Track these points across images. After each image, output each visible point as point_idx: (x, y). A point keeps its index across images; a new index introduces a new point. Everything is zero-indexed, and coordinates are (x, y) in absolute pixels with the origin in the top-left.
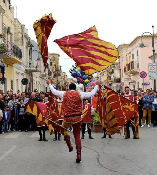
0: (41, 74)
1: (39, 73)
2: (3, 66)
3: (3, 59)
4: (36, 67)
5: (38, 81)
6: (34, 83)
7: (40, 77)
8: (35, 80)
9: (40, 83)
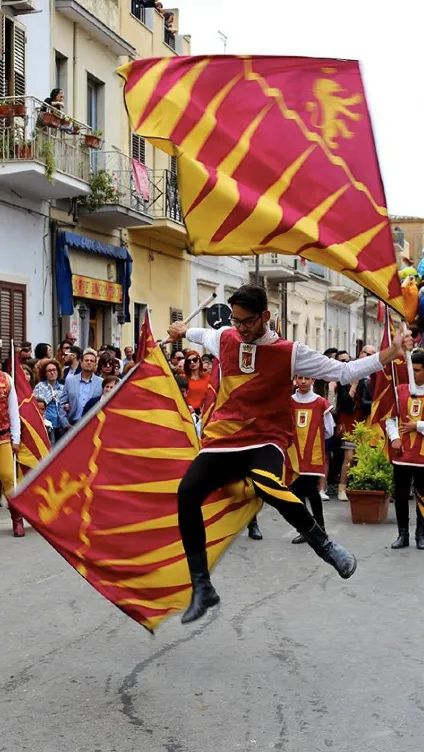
0: (330, 292)
1: (323, 288)
2: (125, 257)
3: (130, 231)
4: (293, 265)
5: (318, 319)
6: (295, 326)
7: (326, 301)
8: (298, 314)
9: (325, 325)
